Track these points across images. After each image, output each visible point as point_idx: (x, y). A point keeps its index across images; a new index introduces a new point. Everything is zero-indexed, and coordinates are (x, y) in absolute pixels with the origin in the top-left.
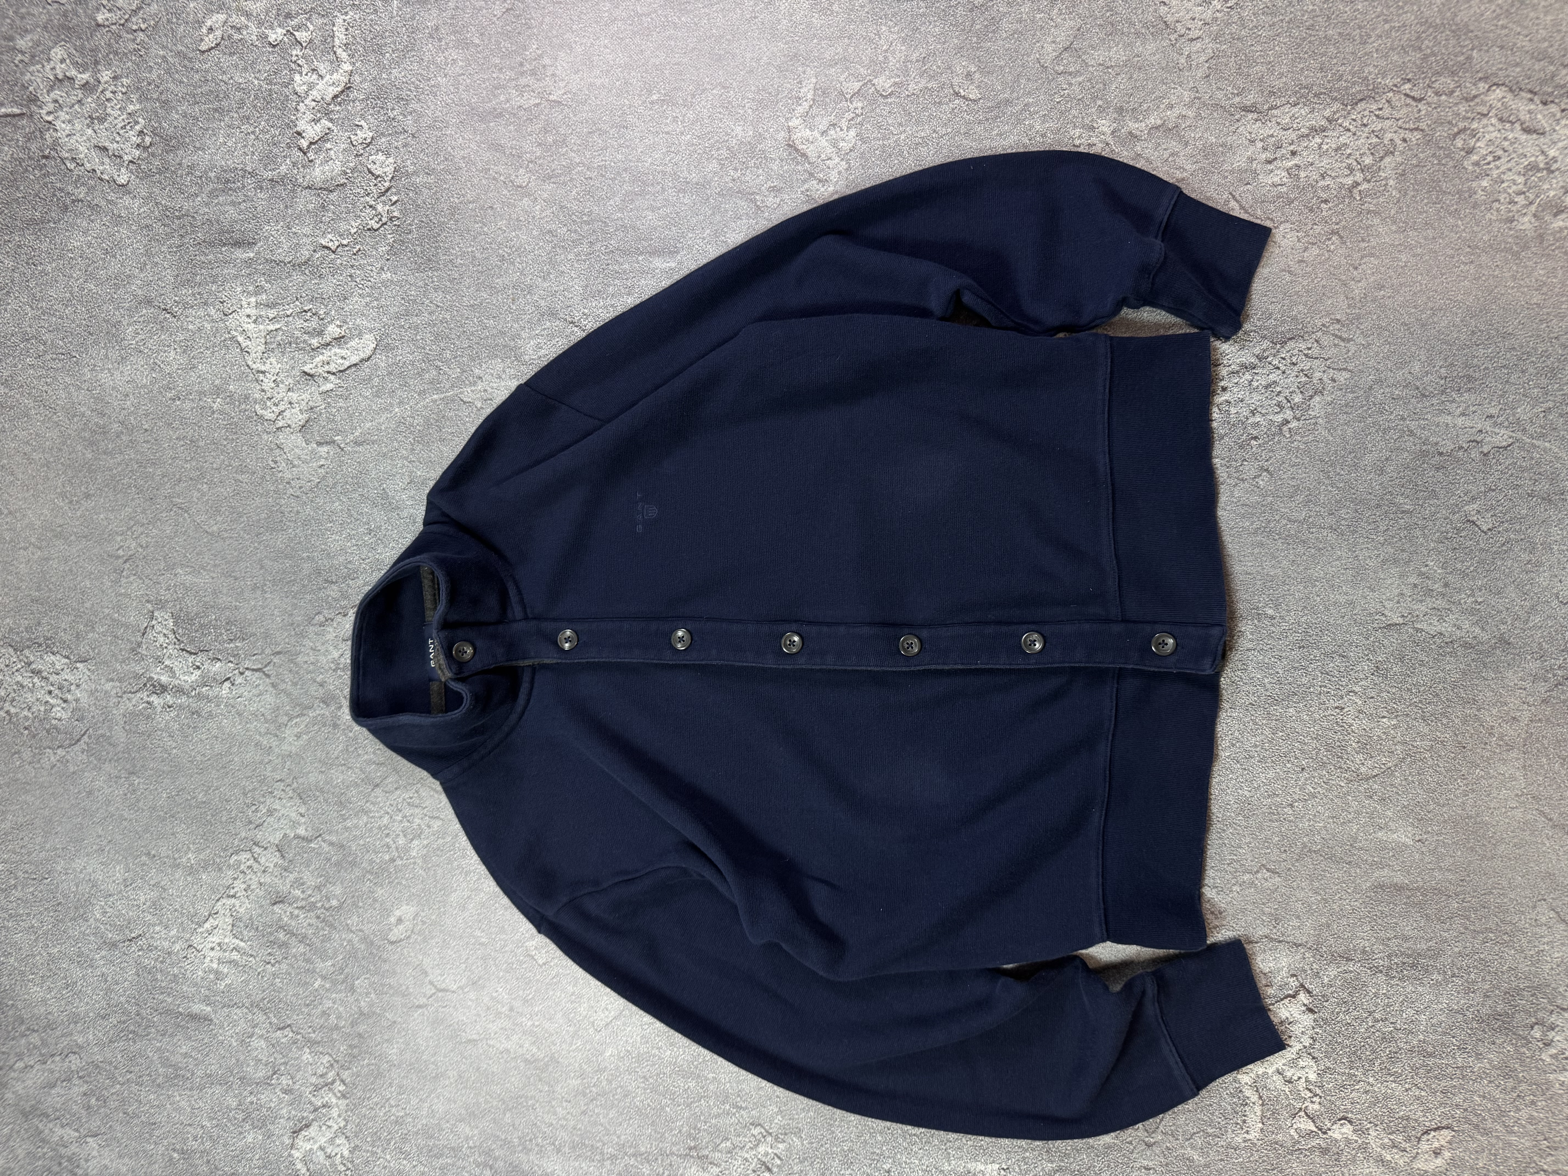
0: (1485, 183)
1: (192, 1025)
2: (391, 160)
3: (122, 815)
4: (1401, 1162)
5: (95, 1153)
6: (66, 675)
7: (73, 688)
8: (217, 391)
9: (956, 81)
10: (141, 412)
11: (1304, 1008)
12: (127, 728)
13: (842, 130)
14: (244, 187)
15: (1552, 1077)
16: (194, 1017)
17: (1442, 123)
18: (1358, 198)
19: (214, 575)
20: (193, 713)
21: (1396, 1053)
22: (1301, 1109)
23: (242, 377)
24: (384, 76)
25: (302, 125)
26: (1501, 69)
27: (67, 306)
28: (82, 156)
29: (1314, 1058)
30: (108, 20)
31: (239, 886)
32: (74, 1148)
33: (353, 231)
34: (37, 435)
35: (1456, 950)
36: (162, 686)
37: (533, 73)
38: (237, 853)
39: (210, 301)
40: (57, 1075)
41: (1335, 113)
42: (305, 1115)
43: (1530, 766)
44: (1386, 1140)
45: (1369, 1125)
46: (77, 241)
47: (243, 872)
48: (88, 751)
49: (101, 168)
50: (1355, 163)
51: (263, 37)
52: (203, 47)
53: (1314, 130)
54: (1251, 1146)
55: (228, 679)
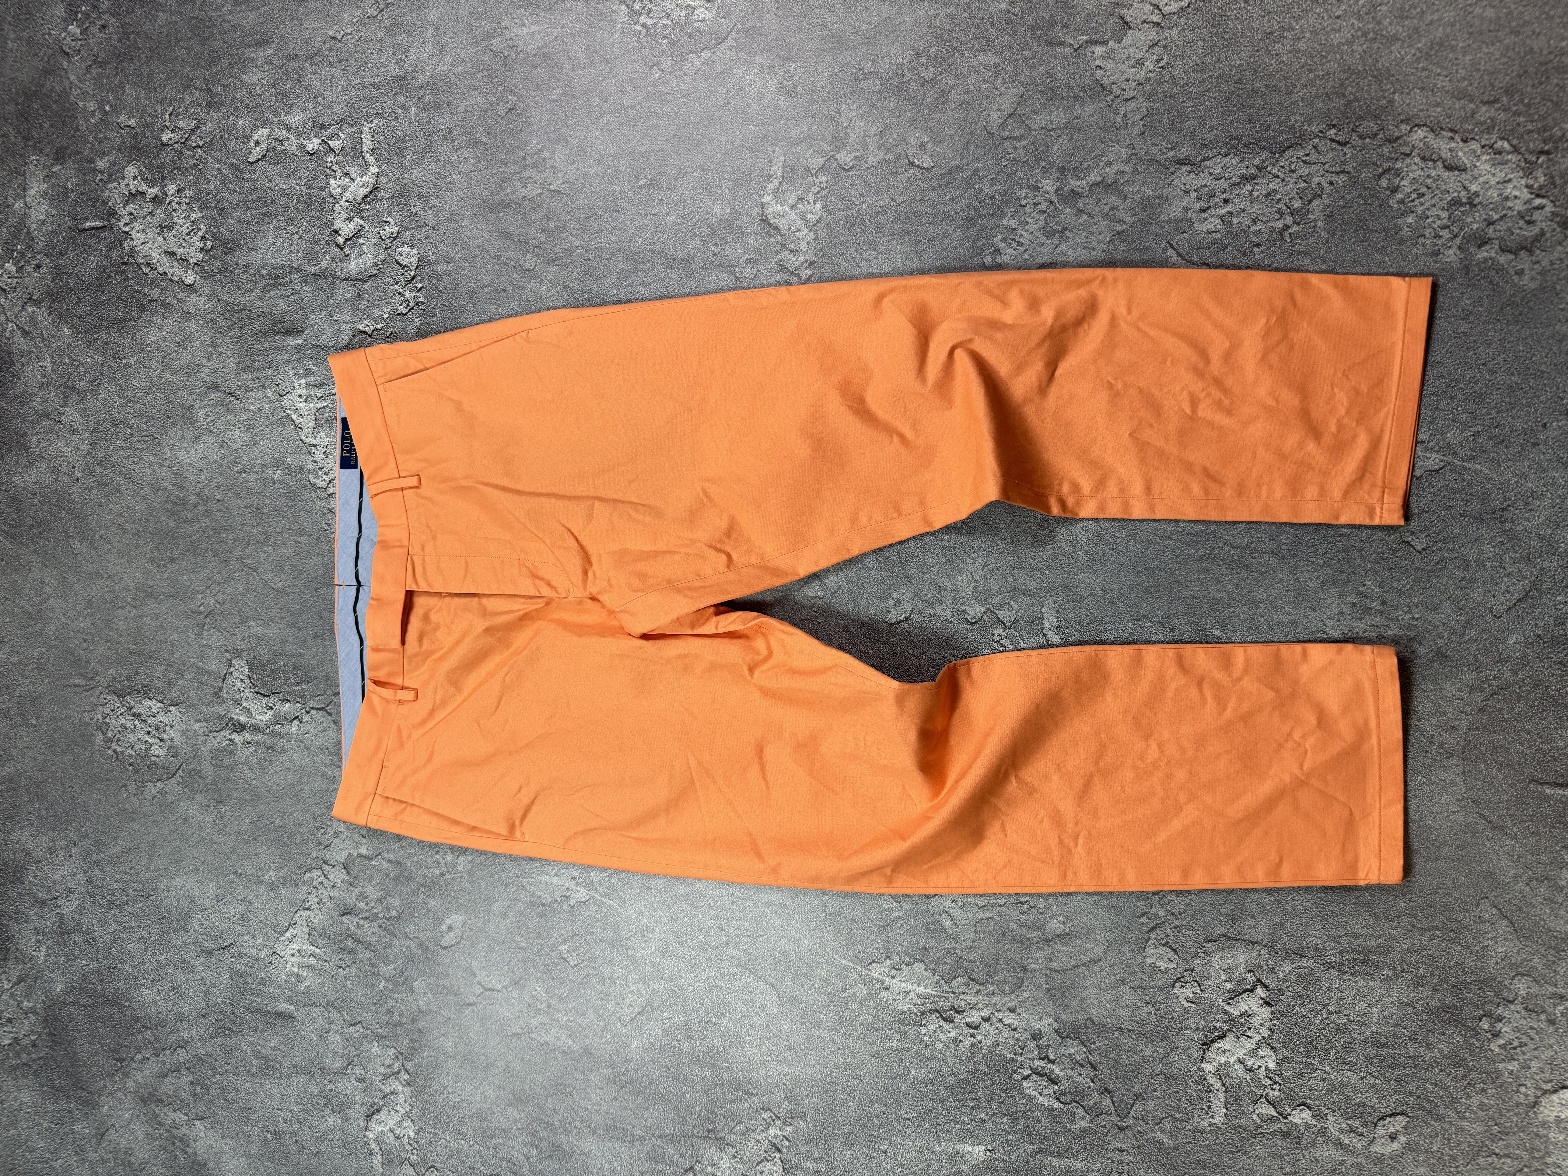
0: (1410, 220)
1: (279, 1022)
2: (415, 251)
3: (212, 839)
4: (1359, 1146)
5: (202, 1134)
6: (161, 717)
7: (168, 728)
8: (277, 464)
9: (910, 152)
10: (213, 485)
11: (1261, 1002)
12: (214, 762)
13: (809, 203)
14: (291, 281)
15: (1501, 1066)
16: (280, 1015)
17: (1367, 165)
18: (1289, 240)
19: (281, 626)
20: (268, 749)
21: (1350, 1043)
22: (1262, 1095)
23: (297, 451)
24: (406, 176)
25: (338, 224)
26: (1422, 110)
27: (148, 394)
28: (155, 261)
29: (1272, 1048)
30: (171, 139)
31: (313, 900)
32: (184, 1130)
33: (385, 316)
34: (128, 508)
35: (1405, 946)
36: (241, 725)
37: (535, 166)
38: (309, 870)
39: (267, 384)
40: (168, 1066)
41: (1264, 161)
42: (376, 1101)
43: (1469, 771)
44: (1344, 1125)
45: (1327, 1111)
46: (154, 336)
47: (315, 887)
48: (182, 783)
49: (171, 271)
50: (1285, 208)
51: (302, 147)
52: (252, 159)
53: (1245, 179)
54: (1216, 1130)
55: (297, 717)
